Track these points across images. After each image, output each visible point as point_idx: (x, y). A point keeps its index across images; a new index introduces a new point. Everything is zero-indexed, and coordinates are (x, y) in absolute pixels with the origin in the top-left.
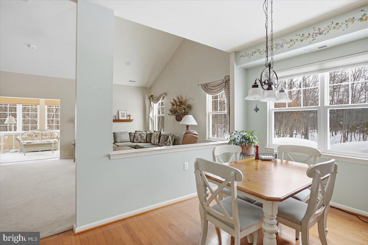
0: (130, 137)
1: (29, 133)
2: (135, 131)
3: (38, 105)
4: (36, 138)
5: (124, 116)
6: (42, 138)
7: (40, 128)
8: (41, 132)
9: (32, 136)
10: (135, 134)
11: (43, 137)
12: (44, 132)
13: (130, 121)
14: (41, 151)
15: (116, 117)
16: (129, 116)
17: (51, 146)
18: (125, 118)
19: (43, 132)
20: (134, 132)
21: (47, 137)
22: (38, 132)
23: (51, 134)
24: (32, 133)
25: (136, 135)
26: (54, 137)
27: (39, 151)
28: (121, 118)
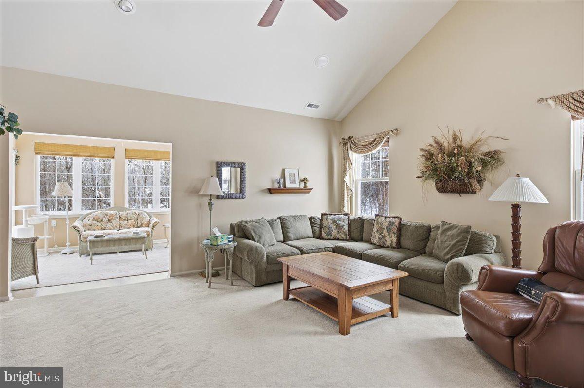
0: (312, 226)
1: (96, 215)
2: (322, 215)
3: (112, 160)
4: (109, 225)
5: (293, 182)
6: (120, 225)
7: (115, 205)
8: (118, 214)
9: (102, 220)
10: (321, 221)
11: (121, 222)
12: (124, 213)
13: (305, 190)
14: (120, 252)
15: (279, 183)
16: (305, 180)
17: (143, 243)
18: (296, 185)
19: (121, 213)
20: (320, 216)
21: (130, 222)
22: (112, 212)
23: (136, 216)
24: (101, 216)
25: (324, 222)
26: (143, 222)
27: (116, 253)
28: (288, 185)
